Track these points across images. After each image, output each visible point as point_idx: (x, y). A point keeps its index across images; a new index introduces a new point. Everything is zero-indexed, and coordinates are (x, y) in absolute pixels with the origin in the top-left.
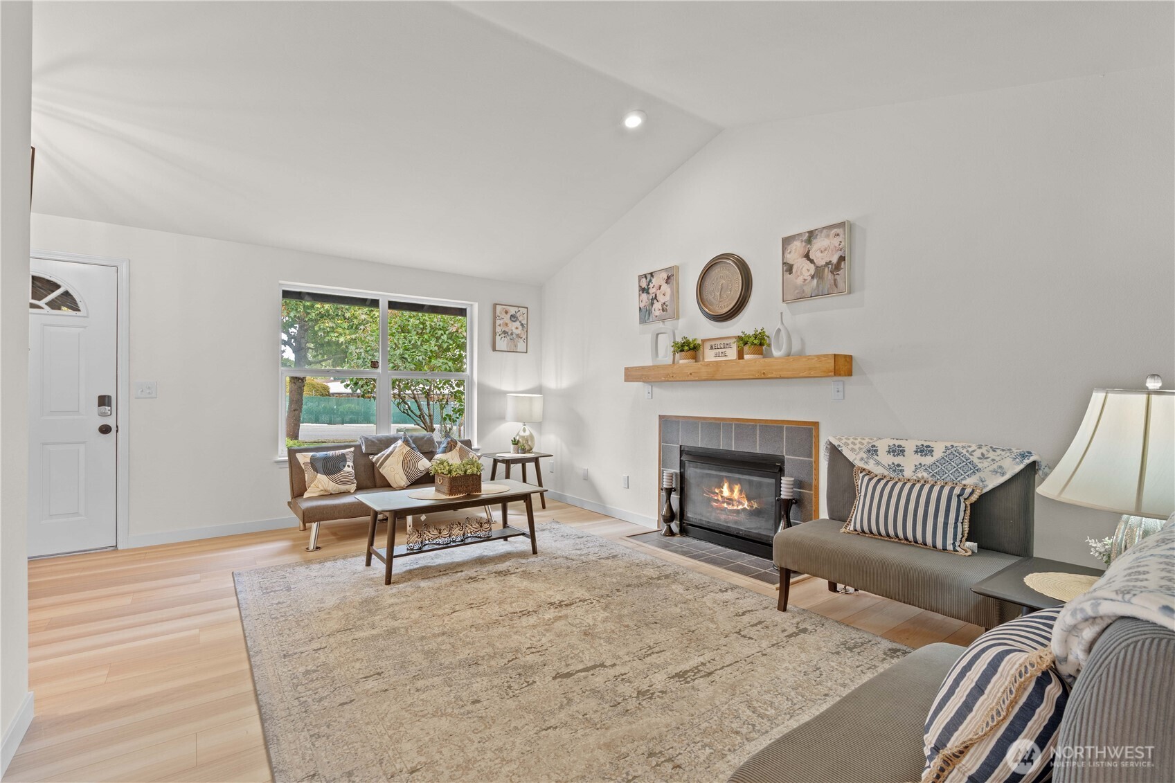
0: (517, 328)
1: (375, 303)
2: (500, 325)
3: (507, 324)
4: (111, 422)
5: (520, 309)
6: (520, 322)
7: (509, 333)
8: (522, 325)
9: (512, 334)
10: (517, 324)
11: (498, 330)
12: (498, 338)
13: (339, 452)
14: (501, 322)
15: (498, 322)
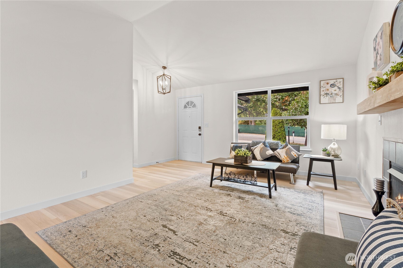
0: (335, 90)
1: (266, 92)
2: (323, 91)
3: (328, 90)
4: (201, 133)
5: (337, 80)
6: (338, 87)
7: (330, 94)
8: (339, 88)
9: (332, 94)
10: (336, 88)
11: (322, 93)
12: (322, 97)
13: (241, 145)
14: (324, 89)
15: (322, 89)
